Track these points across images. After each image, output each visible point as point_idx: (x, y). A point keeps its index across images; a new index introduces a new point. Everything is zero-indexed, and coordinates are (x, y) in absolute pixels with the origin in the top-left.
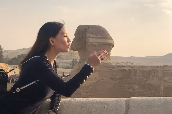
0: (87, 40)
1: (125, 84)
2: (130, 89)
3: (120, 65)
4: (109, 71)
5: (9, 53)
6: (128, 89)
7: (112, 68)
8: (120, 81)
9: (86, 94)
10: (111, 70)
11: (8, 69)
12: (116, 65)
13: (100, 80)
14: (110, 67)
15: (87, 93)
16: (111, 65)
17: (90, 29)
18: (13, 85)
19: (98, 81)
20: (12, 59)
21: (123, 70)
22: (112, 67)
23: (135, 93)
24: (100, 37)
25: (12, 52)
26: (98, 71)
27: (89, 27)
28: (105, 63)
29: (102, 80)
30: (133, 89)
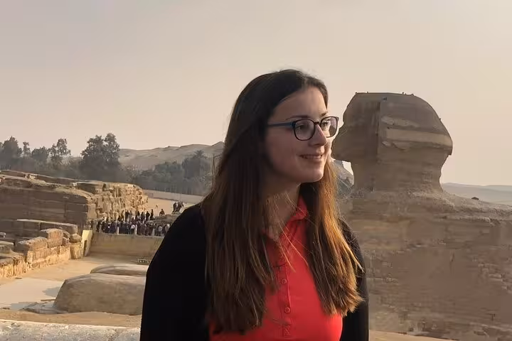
0: (381, 133)
1: (481, 260)
2: (495, 275)
3: (469, 206)
4: (439, 220)
5: (132, 156)
6: (490, 275)
7: (444, 215)
8: (468, 250)
9: (374, 280)
10: (445, 218)
11: (141, 198)
12: (458, 206)
13: (412, 246)
14: (441, 211)
15: (376, 279)
16: (444, 205)
17: (391, 105)
18: (160, 243)
19: (408, 248)
20: (140, 173)
21: (476, 221)
22: (446, 211)
23: (508, 287)
24: (416, 125)
25: (139, 156)
26: (407, 218)
27: (387, 97)
28: (428, 199)
29: (419, 246)
30: (503, 276)
